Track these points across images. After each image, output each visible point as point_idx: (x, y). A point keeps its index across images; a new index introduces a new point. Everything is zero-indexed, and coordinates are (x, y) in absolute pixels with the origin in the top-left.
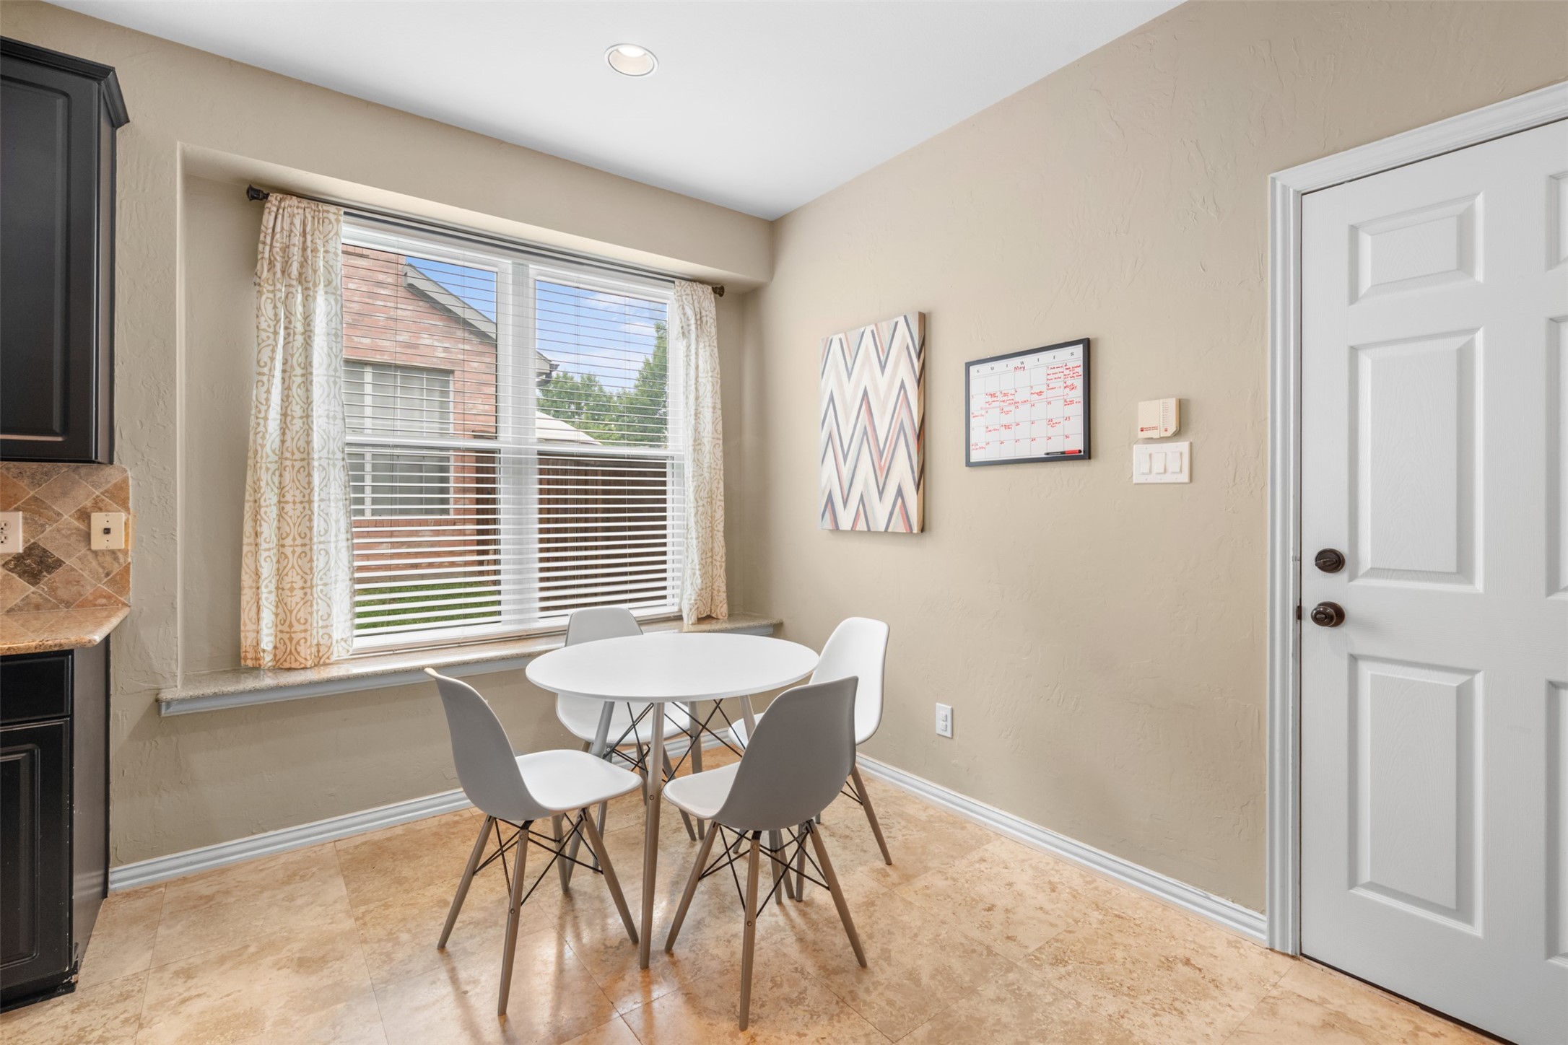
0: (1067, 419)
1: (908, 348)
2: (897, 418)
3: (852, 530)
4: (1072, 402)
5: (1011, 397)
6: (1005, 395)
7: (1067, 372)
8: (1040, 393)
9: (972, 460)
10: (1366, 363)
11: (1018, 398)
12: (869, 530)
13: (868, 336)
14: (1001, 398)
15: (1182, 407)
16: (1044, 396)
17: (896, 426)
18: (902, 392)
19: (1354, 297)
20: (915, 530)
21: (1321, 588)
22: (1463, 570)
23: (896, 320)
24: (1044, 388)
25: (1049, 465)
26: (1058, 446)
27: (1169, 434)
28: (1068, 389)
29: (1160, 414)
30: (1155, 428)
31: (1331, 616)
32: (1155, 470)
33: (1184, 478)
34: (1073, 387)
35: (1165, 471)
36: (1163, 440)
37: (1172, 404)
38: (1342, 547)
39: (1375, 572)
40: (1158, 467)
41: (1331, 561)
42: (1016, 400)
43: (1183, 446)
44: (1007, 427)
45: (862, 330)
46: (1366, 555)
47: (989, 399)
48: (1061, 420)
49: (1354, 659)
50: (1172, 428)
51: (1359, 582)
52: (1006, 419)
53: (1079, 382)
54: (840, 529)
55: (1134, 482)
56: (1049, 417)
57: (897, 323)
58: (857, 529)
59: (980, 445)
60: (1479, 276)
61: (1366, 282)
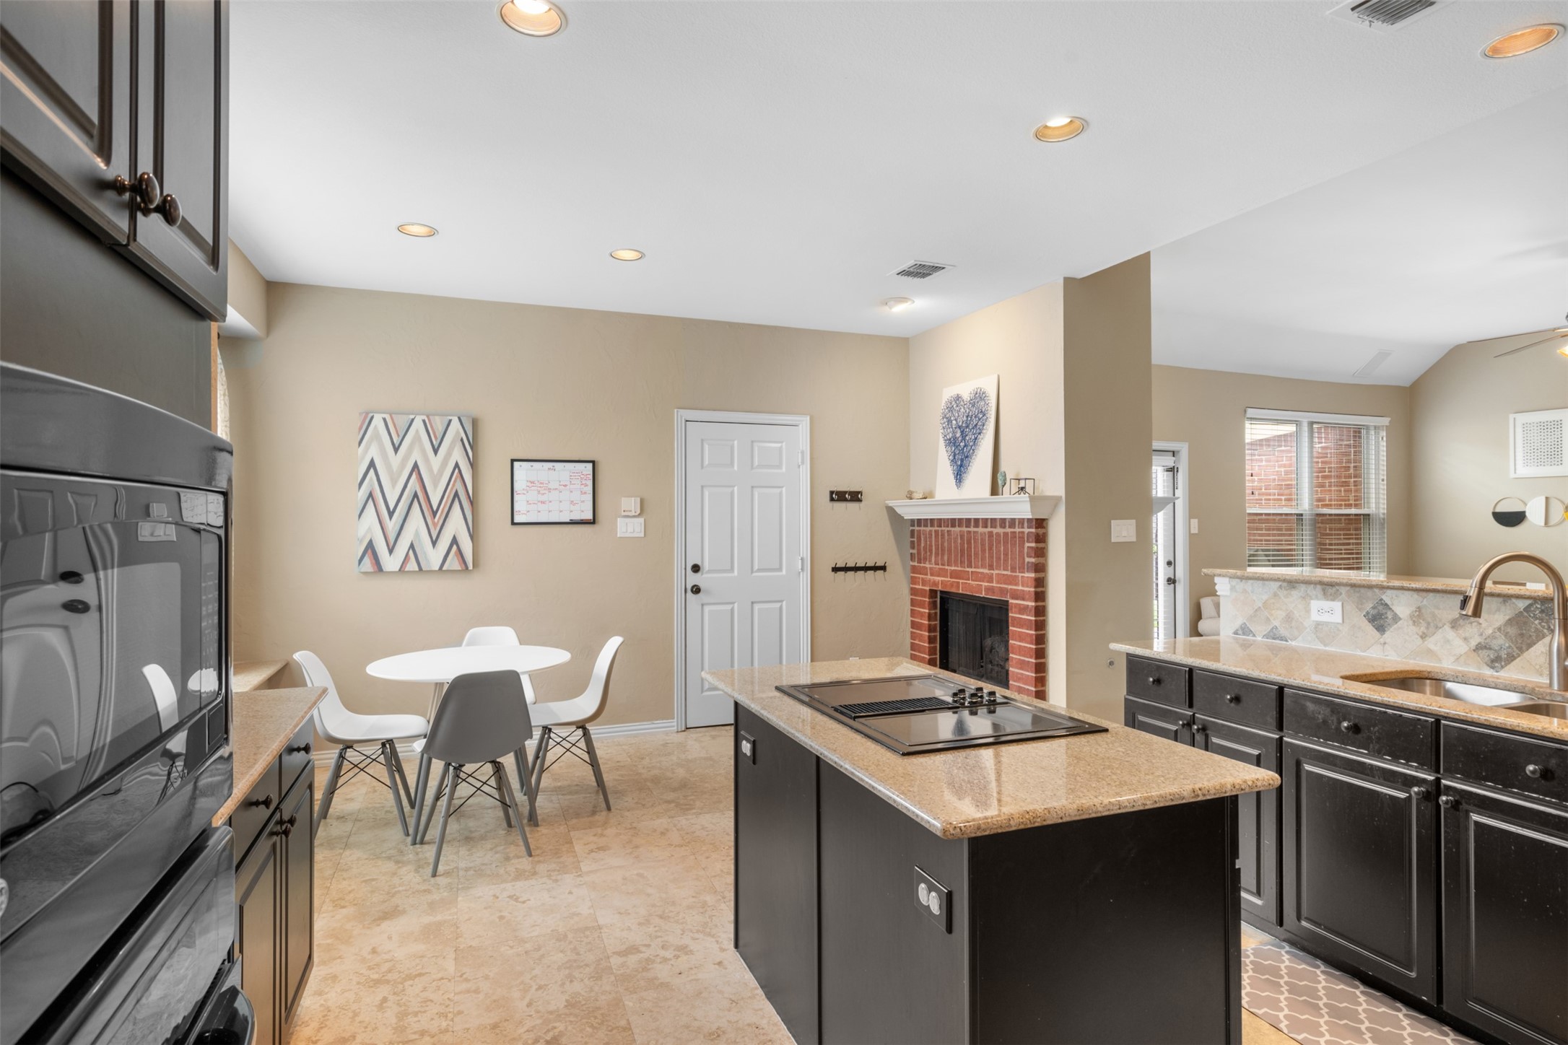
0: (583, 502)
1: (462, 440)
2: (452, 489)
3: (400, 570)
4: (585, 493)
5: (545, 485)
6: (541, 483)
7: (582, 476)
8: (565, 486)
9: (515, 521)
10: (706, 493)
11: (551, 486)
12: (420, 569)
13: (418, 424)
14: (538, 484)
15: (642, 502)
16: (568, 487)
17: (450, 495)
18: (457, 470)
19: (702, 467)
20: (471, 567)
21: (693, 579)
22: (732, 569)
23: (450, 418)
24: (568, 483)
25: (570, 526)
26: (577, 517)
27: (637, 514)
28: (583, 486)
29: (631, 504)
30: (631, 511)
31: (696, 590)
32: (629, 531)
33: (642, 535)
34: (586, 485)
35: (634, 531)
36: (634, 516)
37: (639, 499)
38: (699, 563)
39: (709, 571)
40: (630, 529)
41: (696, 568)
42: (550, 487)
43: (641, 520)
44: (543, 502)
45: (412, 417)
46: (706, 566)
47: (529, 484)
48: (579, 502)
49: (703, 605)
50: (638, 512)
51: (705, 576)
52: (541, 498)
53: (590, 483)
54: (384, 570)
55: (618, 536)
56: (571, 500)
57: (450, 421)
58: (406, 570)
59: (522, 512)
60: (736, 468)
61: (706, 462)
